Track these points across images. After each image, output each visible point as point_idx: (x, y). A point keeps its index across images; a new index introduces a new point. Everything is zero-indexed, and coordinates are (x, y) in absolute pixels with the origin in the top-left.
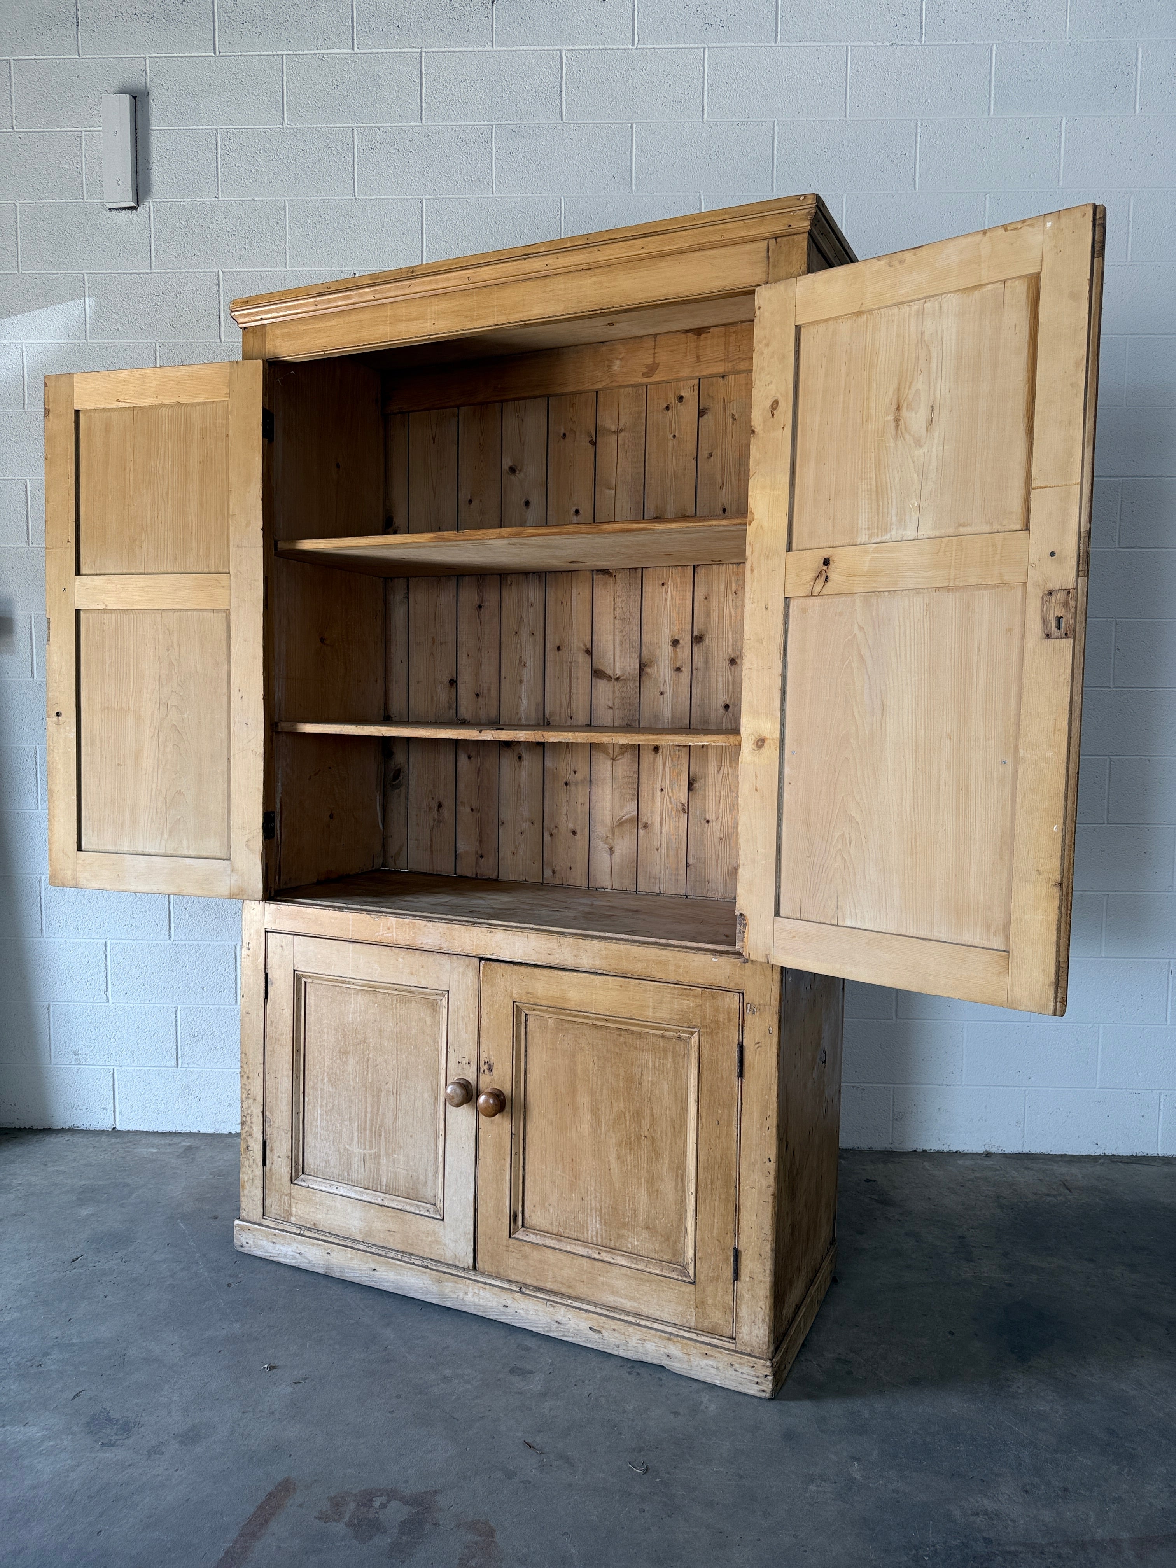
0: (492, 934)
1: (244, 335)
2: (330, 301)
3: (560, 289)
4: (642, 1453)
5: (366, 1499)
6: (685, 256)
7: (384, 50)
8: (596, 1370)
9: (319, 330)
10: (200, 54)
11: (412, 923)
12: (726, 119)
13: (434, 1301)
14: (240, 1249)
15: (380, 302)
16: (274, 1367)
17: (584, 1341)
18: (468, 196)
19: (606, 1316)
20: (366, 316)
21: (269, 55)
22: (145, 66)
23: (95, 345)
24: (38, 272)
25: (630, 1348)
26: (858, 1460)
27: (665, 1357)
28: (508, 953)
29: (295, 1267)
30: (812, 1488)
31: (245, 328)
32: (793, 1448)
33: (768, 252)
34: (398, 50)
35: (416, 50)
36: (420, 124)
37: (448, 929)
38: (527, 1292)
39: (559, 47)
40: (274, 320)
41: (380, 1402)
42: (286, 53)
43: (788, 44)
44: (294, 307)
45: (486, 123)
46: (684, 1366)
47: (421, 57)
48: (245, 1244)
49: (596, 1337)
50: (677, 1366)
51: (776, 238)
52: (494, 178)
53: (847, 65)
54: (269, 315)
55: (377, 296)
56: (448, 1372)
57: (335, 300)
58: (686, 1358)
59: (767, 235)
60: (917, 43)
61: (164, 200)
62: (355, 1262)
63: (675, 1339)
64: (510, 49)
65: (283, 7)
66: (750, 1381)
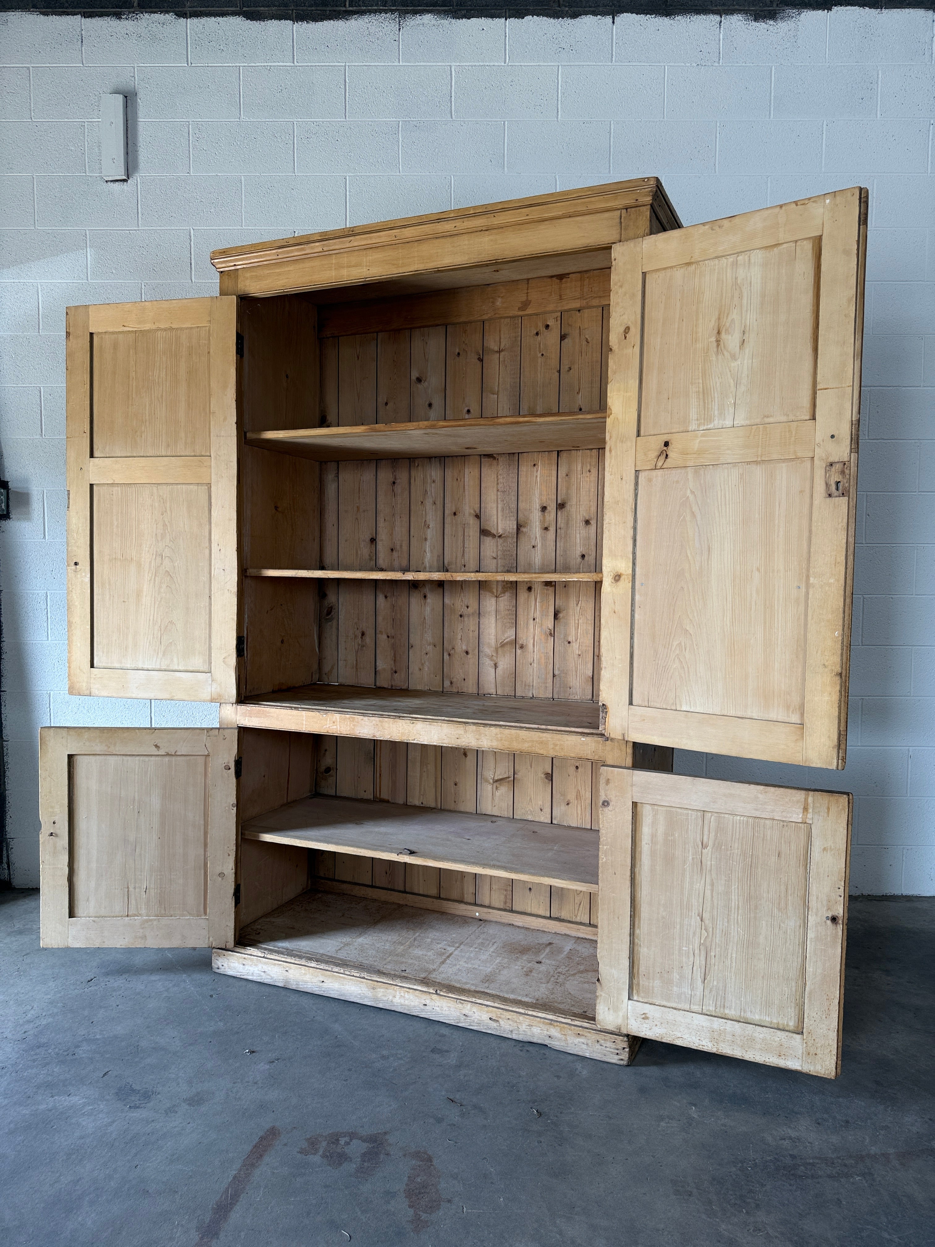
0: (414, 725)
1: (221, 277)
2: (288, 252)
3: (465, 245)
4: (536, 1104)
5: (335, 1139)
6: (559, 221)
7: (317, 64)
8: (496, 1048)
9: (279, 274)
10: (176, 65)
11: (352, 717)
12: (574, 119)
13: (369, 1004)
14: (217, 971)
15: (327, 253)
16: (253, 1052)
17: (486, 1029)
18: (381, 174)
19: (502, 1009)
20: (316, 263)
21: (229, 66)
22: (134, 73)
23: (94, 284)
24: (50, 228)
25: (521, 1033)
26: (695, 1105)
27: (547, 1038)
28: (426, 738)
29: (260, 982)
30: (663, 1124)
31: (222, 272)
32: (647, 1098)
33: (621, 219)
34: (328, 64)
35: (342, 64)
36: (344, 120)
37: (380, 721)
38: (442, 993)
39: (449, 64)
40: (245, 266)
41: (337, 1074)
42: (242, 65)
43: (621, 64)
44: (261, 256)
45: (394, 119)
46: (562, 1044)
47: (345, 69)
48: (220, 966)
49: (495, 1025)
50: (556, 1044)
51: (627, 209)
52: (400, 161)
53: (664, 79)
54: (241, 263)
55: (325, 249)
56: (385, 1053)
57: (292, 251)
58: (563, 1038)
59: (620, 206)
60: (717, 65)
61: (148, 175)
62: (308, 976)
63: (555, 1024)
64: (412, 64)
65: (240, 31)
66: (612, 1053)
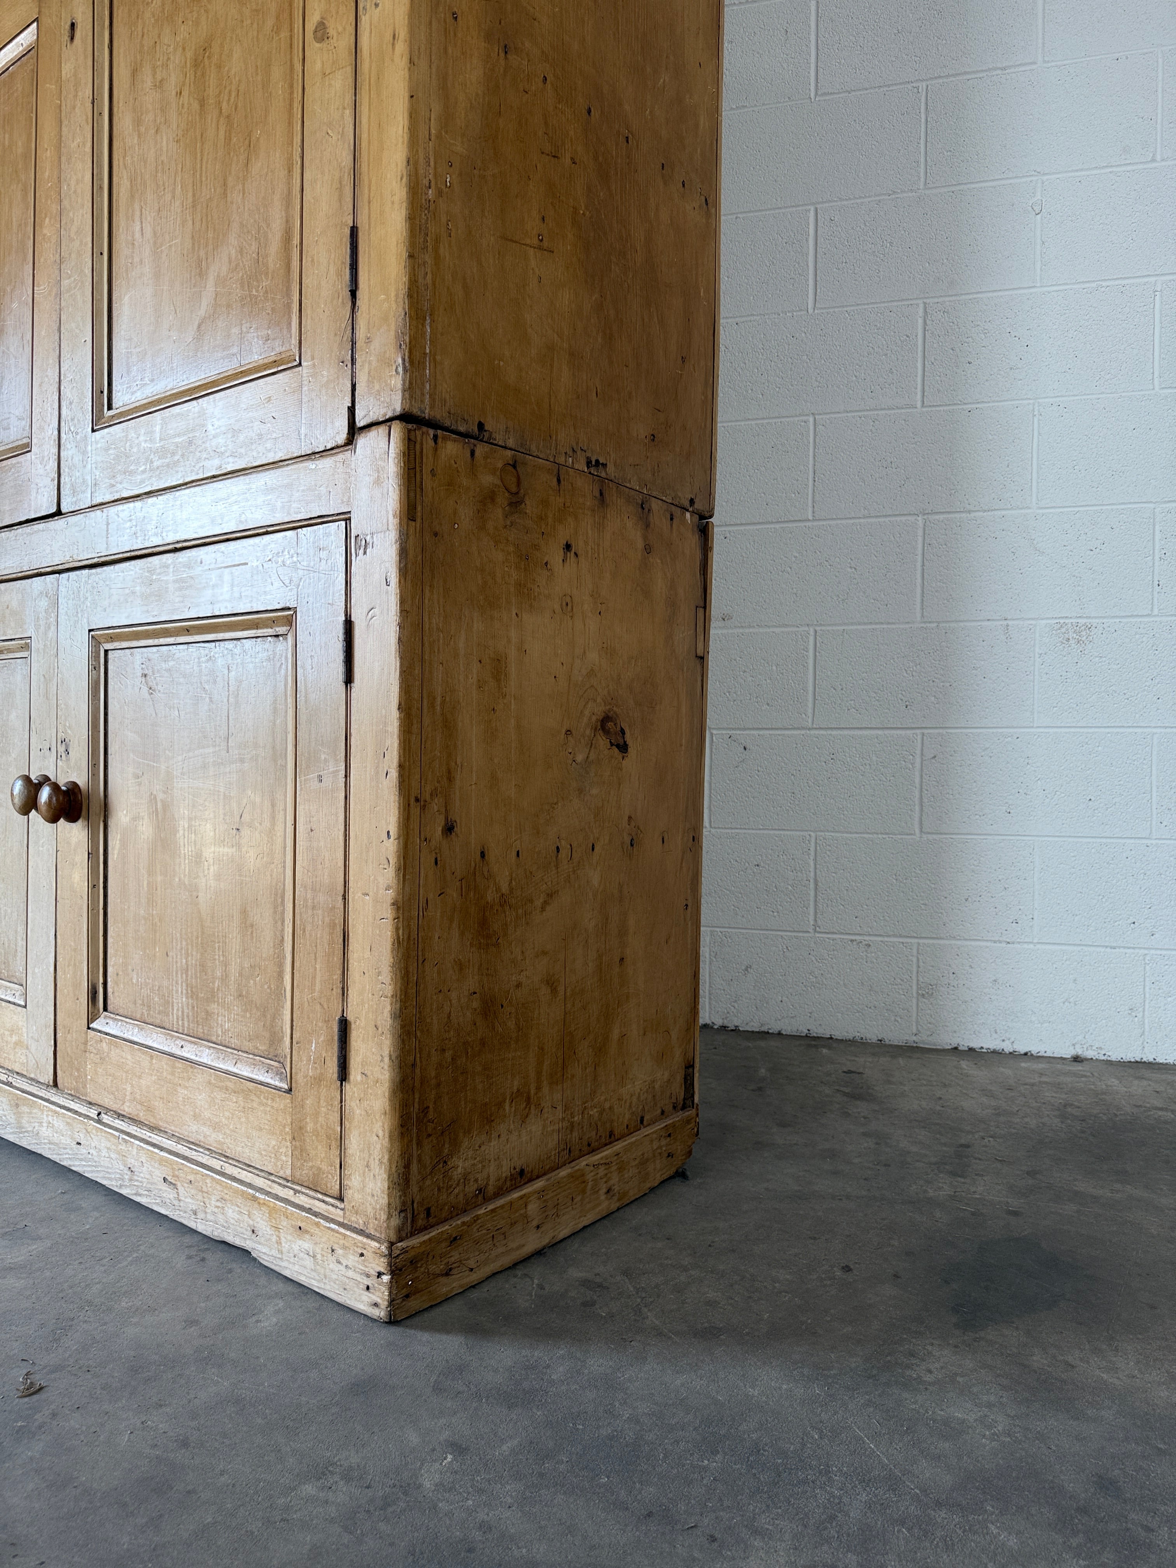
13: (12, 1138)
17: (158, 1204)
19: (183, 1157)
25: (208, 1217)
27: (250, 1234)
38: (105, 1120)
46: (272, 1252)
49: (171, 1196)
50: (264, 1251)
58: (275, 1235)
63: (262, 1199)
66: (359, 1284)
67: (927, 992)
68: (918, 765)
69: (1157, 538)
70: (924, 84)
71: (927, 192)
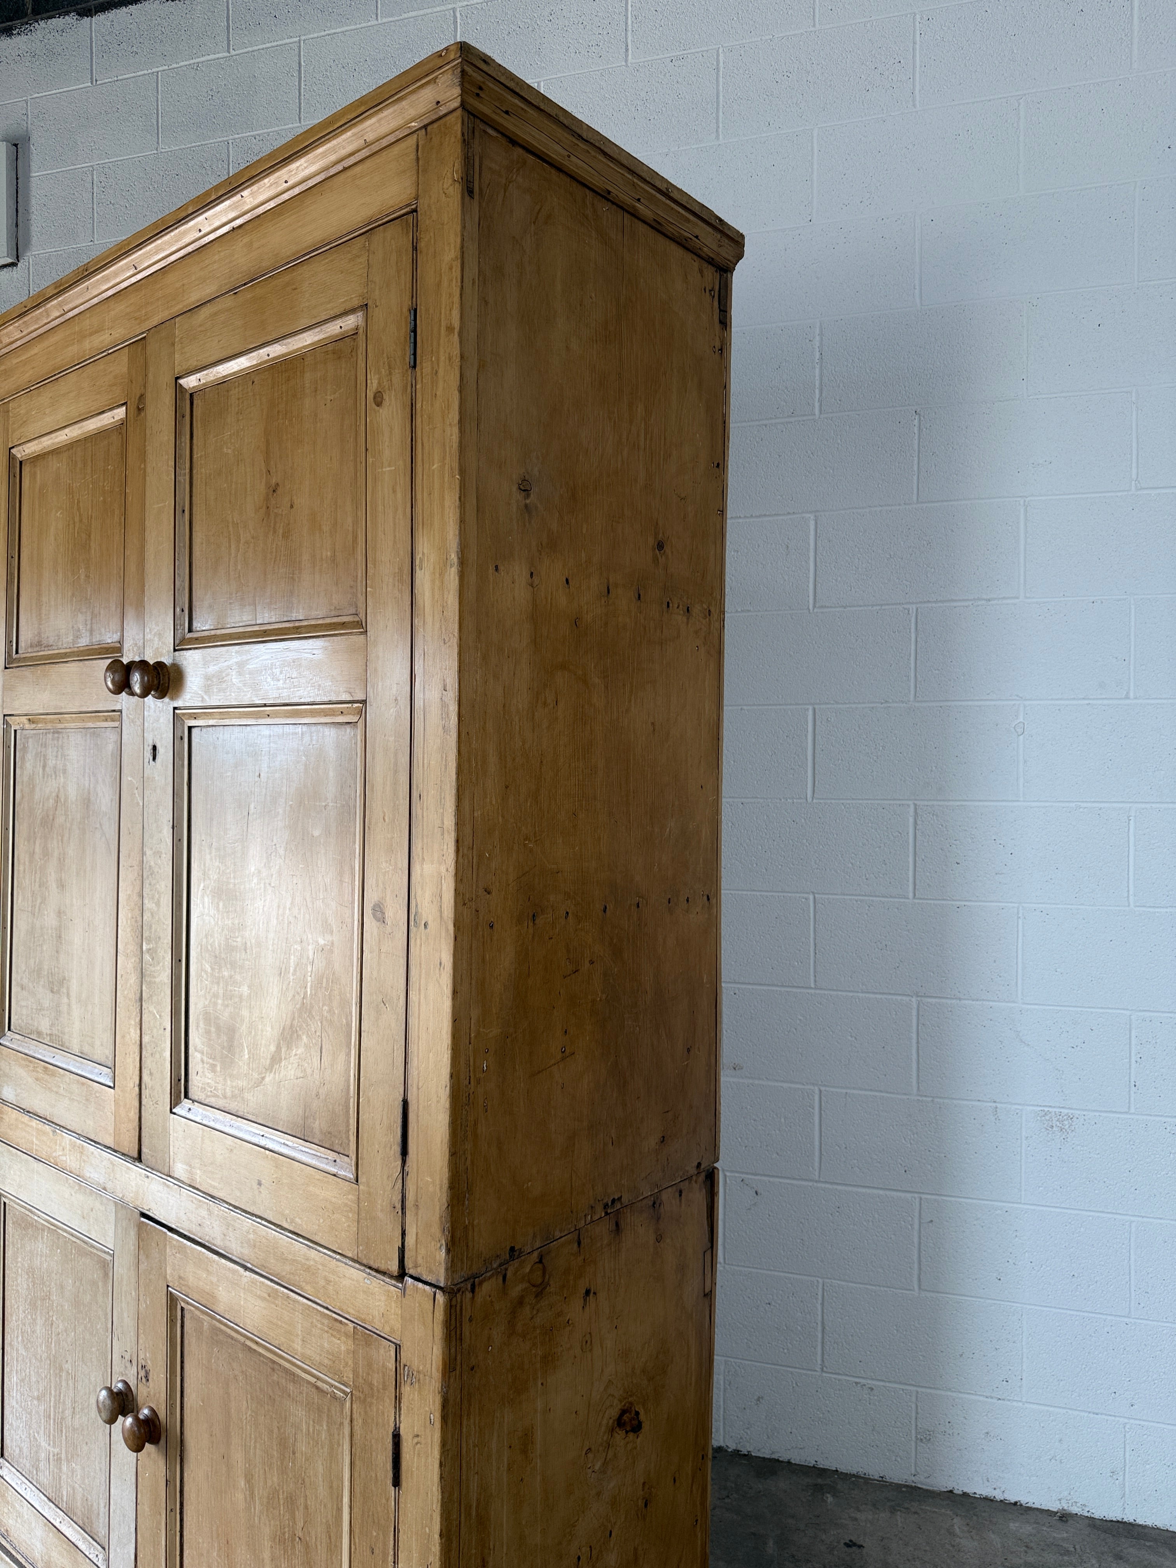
0: (149, 1181)
2: (30, 323)
7: (261, 47)
9: (26, 363)
10: (77, 87)
11: (82, 1146)
15: (68, 316)
21: (144, 75)
22: (27, 109)
33: (417, 151)
34: (276, 44)
35: (295, 39)
37: (111, 1162)
42: (161, 69)
44: (6, 336)
47: (300, 47)
51: (425, 128)
55: (65, 309)
59: (416, 124)
61: (42, 251)
64: (397, 18)
67: (925, 1437)
68: (916, 1227)
69: (1133, 1042)
70: (914, 607)
71: (917, 705)
